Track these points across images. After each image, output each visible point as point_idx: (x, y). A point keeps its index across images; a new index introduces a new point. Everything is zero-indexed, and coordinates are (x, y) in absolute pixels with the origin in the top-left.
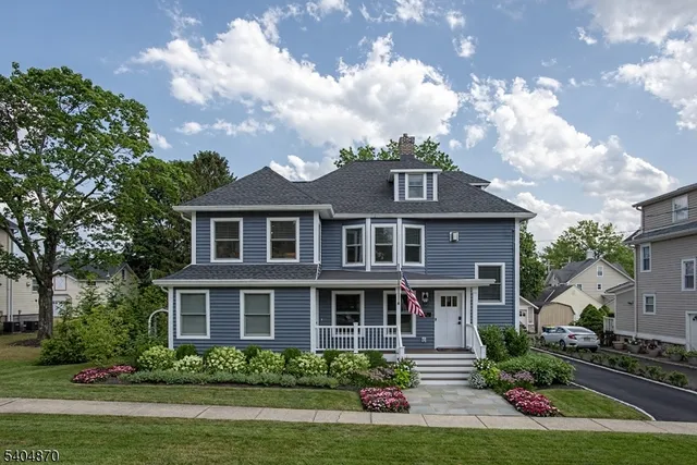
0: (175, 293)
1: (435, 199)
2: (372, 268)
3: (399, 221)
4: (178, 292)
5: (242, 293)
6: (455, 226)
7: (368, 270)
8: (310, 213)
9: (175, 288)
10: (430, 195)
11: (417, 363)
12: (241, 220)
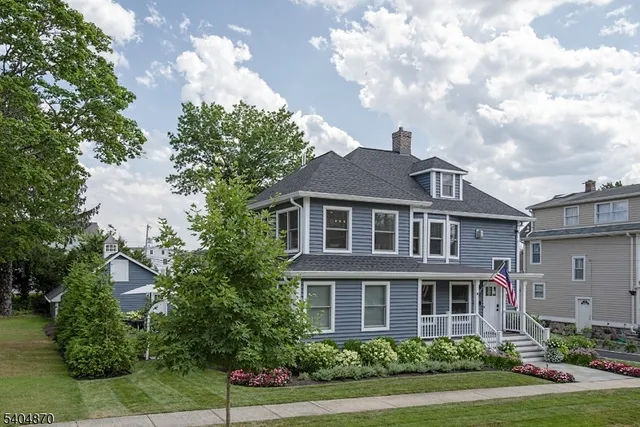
0: (302, 285)
1: (461, 199)
2: (429, 260)
3: (448, 217)
4: (306, 284)
5: (364, 284)
6: (480, 224)
7: (425, 262)
8: (407, 208)
9: (303, 280)
10: (458, 195)
11: (516, 344)
12: (350, 209)
